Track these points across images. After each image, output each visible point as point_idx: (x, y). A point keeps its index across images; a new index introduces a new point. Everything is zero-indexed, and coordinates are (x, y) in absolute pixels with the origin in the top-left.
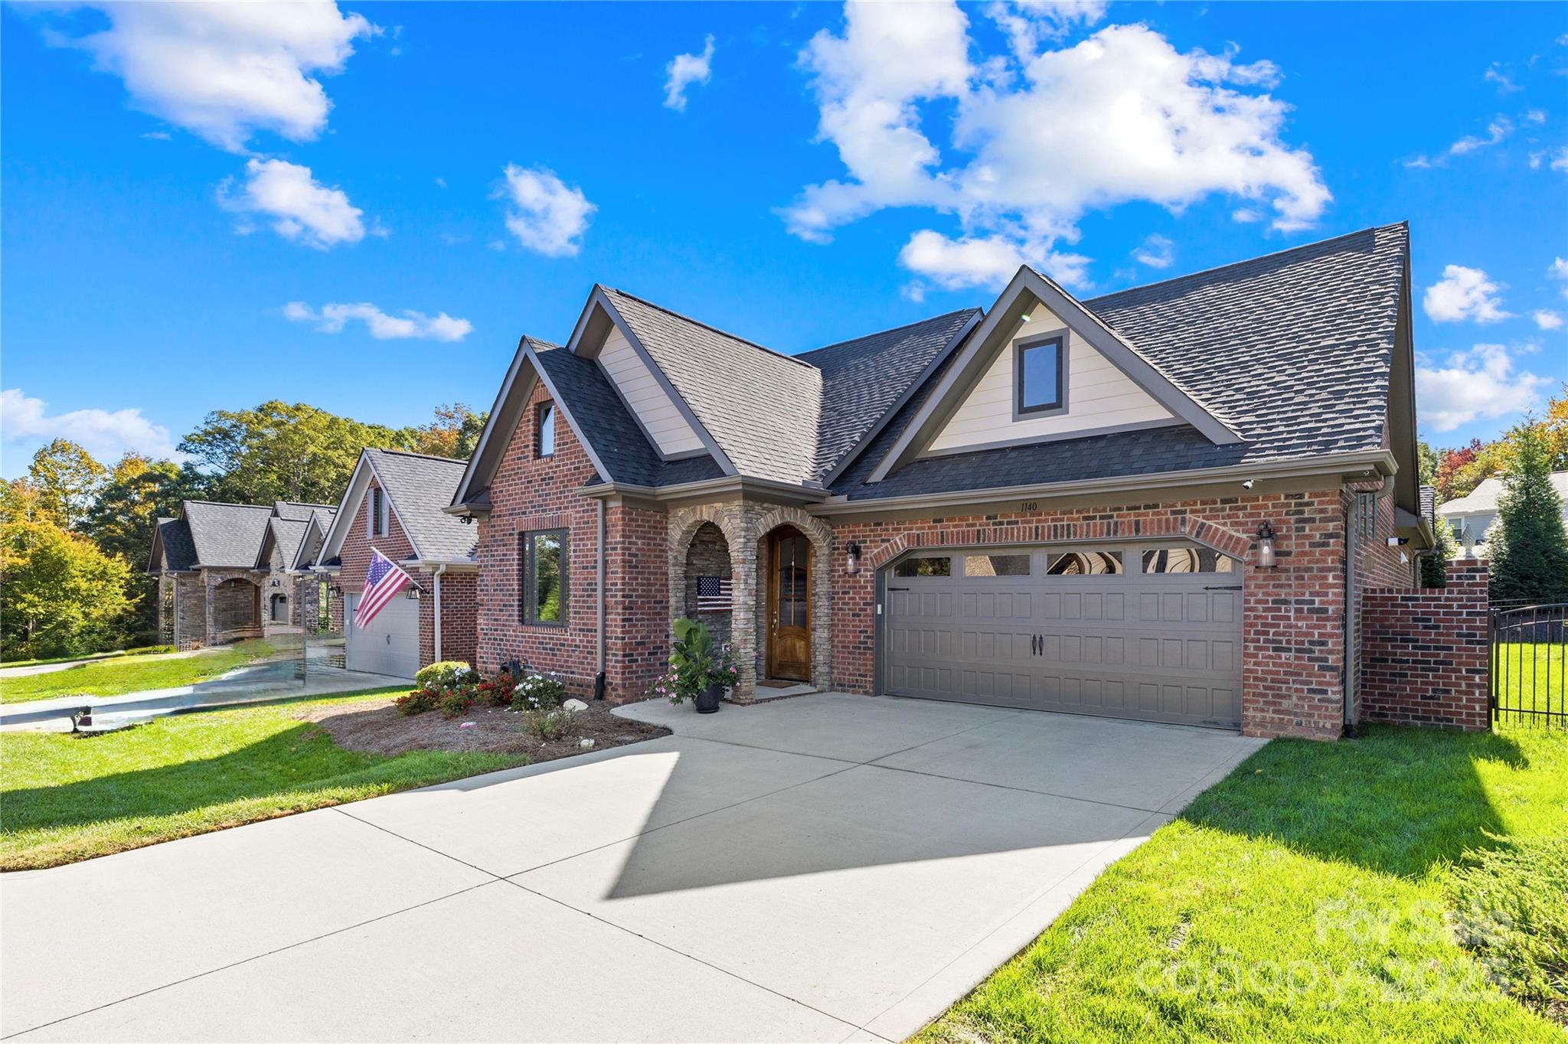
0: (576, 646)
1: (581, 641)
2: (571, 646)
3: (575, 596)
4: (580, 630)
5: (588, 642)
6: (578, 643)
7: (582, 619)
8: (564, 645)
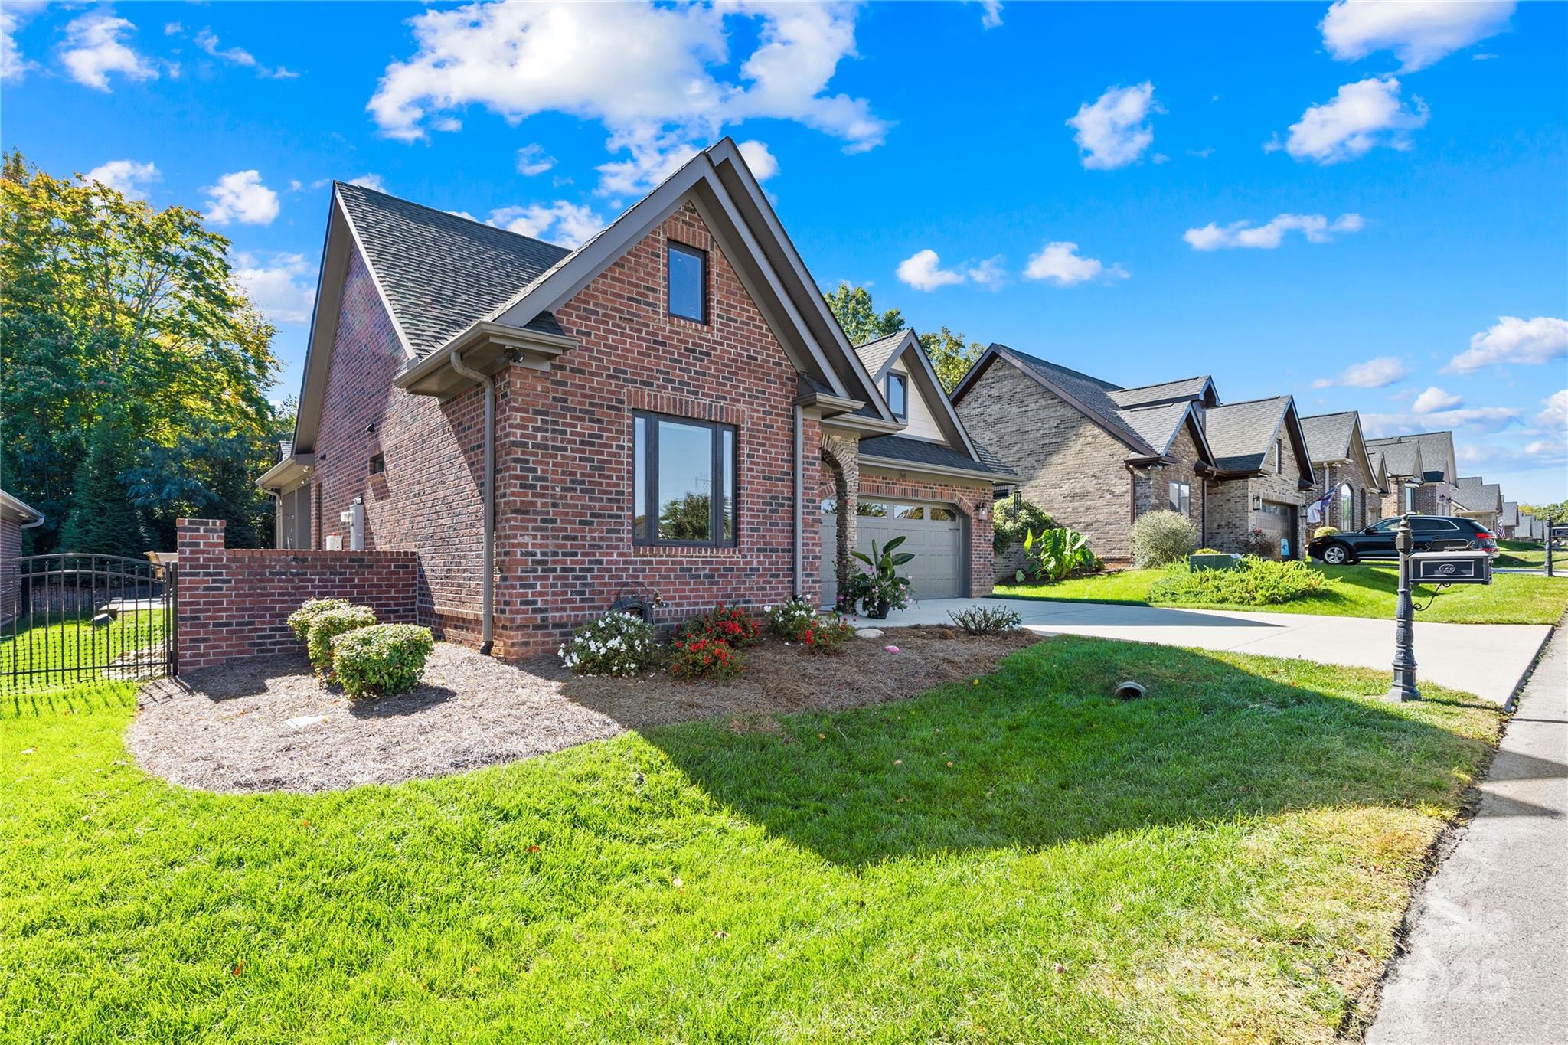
0: (752, 569)
1: (760, 563)
2: (744, 570)
3: (750, 509)
4: (759, 550)
5: (771, 563)
6: (755, 565)
7: (764, 537)
8: (731, 570)
